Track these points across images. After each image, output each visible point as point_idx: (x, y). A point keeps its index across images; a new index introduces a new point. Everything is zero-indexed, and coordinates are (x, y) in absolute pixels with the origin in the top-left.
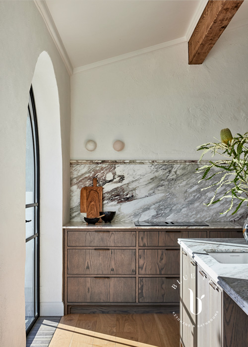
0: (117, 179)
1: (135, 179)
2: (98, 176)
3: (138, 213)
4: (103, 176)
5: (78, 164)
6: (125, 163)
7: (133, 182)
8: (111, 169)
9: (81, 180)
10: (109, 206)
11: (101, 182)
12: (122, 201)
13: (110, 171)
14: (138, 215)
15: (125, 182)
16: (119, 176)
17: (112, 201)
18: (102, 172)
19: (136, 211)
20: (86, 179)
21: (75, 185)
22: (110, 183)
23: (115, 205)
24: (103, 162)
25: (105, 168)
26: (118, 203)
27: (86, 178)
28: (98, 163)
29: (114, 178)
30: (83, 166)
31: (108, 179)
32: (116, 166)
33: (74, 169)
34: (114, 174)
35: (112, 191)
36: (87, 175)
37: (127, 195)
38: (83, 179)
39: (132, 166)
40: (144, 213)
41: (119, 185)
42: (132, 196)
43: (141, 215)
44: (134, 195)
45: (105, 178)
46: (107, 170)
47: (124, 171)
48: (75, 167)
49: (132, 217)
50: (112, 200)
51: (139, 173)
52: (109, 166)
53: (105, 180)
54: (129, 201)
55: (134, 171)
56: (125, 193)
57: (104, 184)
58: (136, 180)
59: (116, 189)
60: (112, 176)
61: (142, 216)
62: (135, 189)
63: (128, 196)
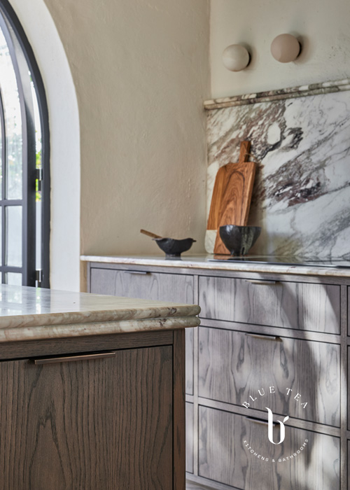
0: (289, 139)
1: (322, 137)
2: (255, 136)
3: (328, 233)
4: (263, 133)
5: (219, 109)
6: (300, 92)
7: (319, 143)
8: (276, 113)
9: (225, 148)
10: (273, 214)
11: (259, 149)
12: (297, 201)
13: (274, 119)
14: (329, 238)
15: (304, 145)
16: (293, 131)
17: (279, 200)
18: (260, 123)
19: (327, 226)
20: (233, 145)
21: (214, 160)
22: (276, 151)
23: (284, 211)
24: (260, 96)
25: (266, 110)
26: (290, 204)
27: (232, 141)
28: (250, 102)
29: (283, 138)
30: (227, 110)
31: (272, 141)
32: (287, 102)
33: (212, 120)
34: (283, 126)
35: (279, 172)
36: (234, 136)
37: (308, 181)
38: (228, 147)
39: (316, 100)
40: (342, 233)
41: (292, 155)
42: (318, 185)
43: (335, 238)
44: (322, 182)
45: (266, 138)
46: (268, 116)
47: (301, 116)
48: (215, 117)
49: (317, 243)
50: (279, 197)
51: (332, 117)
52: (273, 106)
53: (265, 144)
54: (311, 199)
55: (322, 113)
56: (304, 177)
57: (264, 154)
58: (326, 139)
59: (286, 166)
60: (279, 131)
61: (339, 240)
62: (322, 165)
63: (309, 186)
